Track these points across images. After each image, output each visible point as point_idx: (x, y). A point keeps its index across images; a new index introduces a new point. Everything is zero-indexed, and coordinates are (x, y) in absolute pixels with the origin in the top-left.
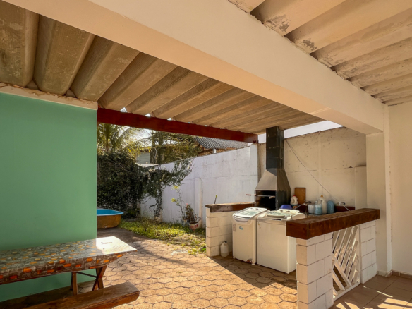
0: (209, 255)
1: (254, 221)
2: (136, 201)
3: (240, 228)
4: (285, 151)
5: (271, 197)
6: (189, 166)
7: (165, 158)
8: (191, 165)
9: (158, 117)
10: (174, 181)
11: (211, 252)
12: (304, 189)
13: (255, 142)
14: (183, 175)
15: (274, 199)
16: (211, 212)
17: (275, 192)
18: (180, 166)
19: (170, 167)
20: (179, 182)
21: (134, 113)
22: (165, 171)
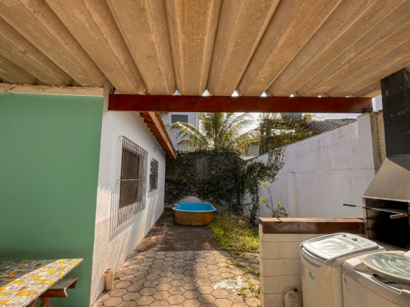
2: (240, 196)
3: (310, 276)
6: (281, 157)
8: (283, 156)
10: (269, 176)
13: (367, 110)
14: (277, 169)
17: (407, 204)
18: (274, 158)
19: (264, 159)
20: (273, 177)
22: (260, 164)
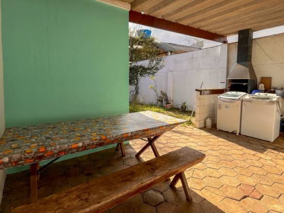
0: (198, 127)
1: (239, 102)
3: (226, 107)
4: (253, 48)
5: (244, 84)
7: (135, 58)
8: (164, 62)
9: (166, 19)
10: (149, 73)
11: (199, 125)
12: (271, 78)
13: (225, 42)
14: (157, 69)
15: (247, 85)
16: (201, 94)
17: (247, 80)
19: (145, 63)
20: (153, 74)
21: (150, 15)
22: (141, 67)
